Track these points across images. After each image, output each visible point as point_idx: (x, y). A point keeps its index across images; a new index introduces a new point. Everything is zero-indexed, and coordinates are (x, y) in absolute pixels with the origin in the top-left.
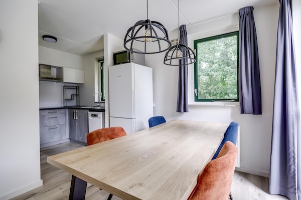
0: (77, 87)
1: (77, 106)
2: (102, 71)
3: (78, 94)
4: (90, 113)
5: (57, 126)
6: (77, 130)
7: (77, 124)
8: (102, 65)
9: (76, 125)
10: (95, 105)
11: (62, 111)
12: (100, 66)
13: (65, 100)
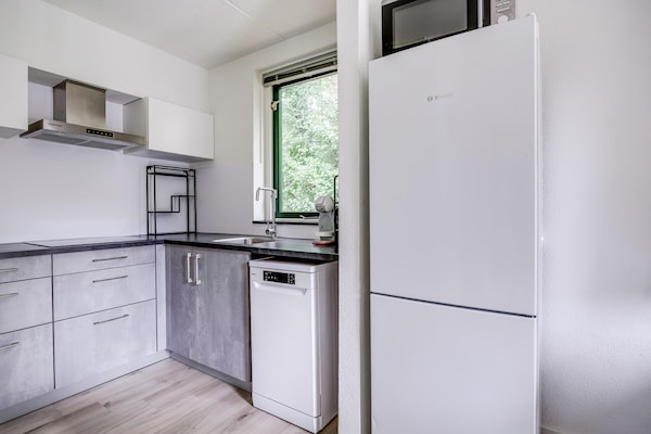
0: (190, 171)
1: (188, 233)
2: (276, 115)
3: (191, 193)
4: (258, 267)
5: (125, 311)
6: (198, 322)
7: (199, 302)
8: (276, 97)
9: (193, 304)
10: (261, 230)
11: (145, 252)
12: (271, 99)
13: (153, 214)
